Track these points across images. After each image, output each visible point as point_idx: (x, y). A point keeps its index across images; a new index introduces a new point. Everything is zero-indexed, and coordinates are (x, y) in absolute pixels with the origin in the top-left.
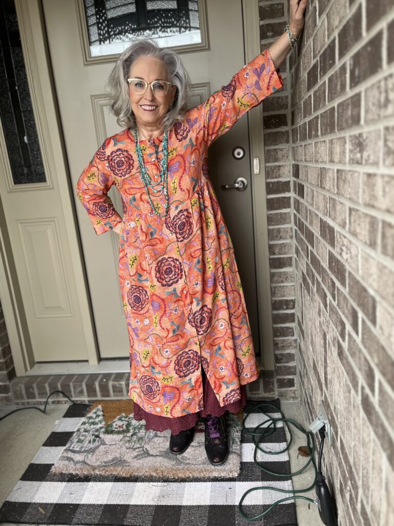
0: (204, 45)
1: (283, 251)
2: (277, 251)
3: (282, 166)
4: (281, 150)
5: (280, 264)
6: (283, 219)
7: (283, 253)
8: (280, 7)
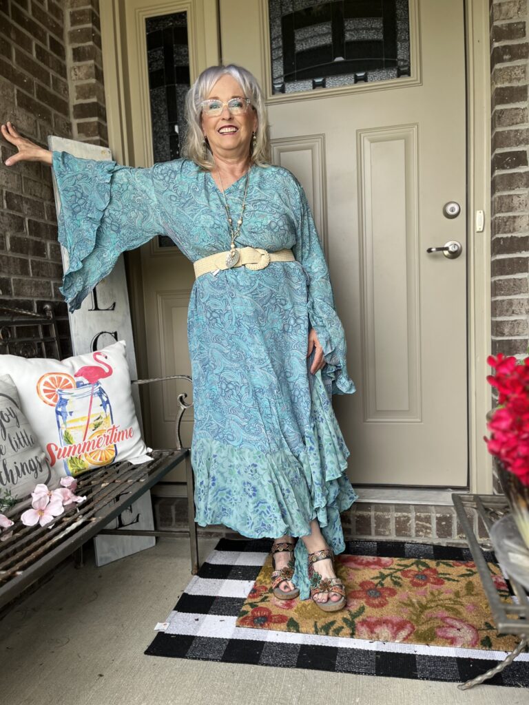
0: (415, 79)
1: (516, 331)
2: (506, 331)
3: (519, 217)
4: (518, 196)
5: (511, 348)
6: (516, 287)
7: (515, 333)
8: (520, 26)
